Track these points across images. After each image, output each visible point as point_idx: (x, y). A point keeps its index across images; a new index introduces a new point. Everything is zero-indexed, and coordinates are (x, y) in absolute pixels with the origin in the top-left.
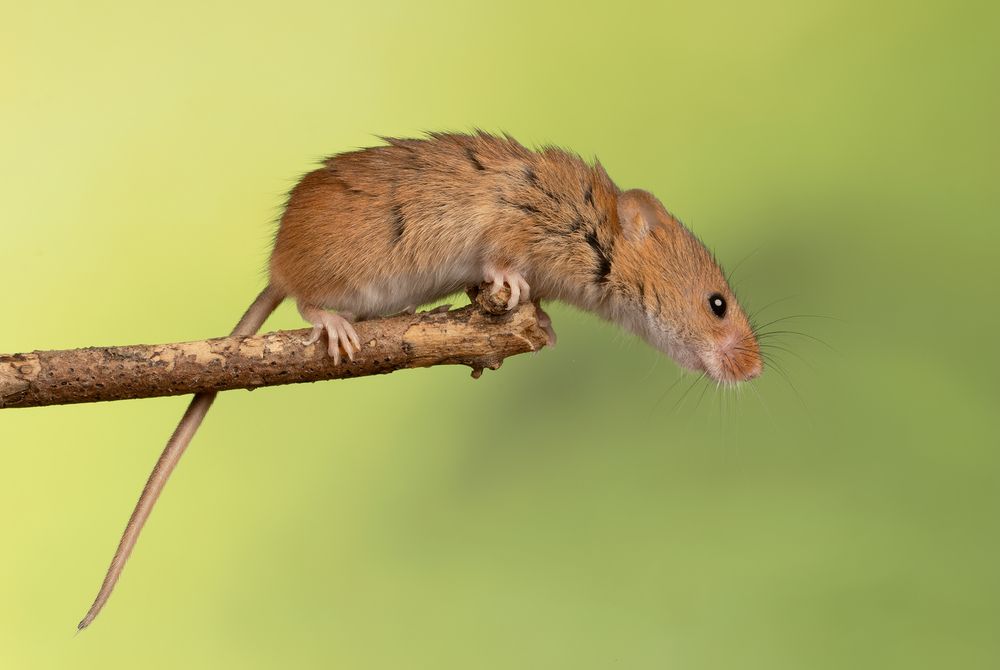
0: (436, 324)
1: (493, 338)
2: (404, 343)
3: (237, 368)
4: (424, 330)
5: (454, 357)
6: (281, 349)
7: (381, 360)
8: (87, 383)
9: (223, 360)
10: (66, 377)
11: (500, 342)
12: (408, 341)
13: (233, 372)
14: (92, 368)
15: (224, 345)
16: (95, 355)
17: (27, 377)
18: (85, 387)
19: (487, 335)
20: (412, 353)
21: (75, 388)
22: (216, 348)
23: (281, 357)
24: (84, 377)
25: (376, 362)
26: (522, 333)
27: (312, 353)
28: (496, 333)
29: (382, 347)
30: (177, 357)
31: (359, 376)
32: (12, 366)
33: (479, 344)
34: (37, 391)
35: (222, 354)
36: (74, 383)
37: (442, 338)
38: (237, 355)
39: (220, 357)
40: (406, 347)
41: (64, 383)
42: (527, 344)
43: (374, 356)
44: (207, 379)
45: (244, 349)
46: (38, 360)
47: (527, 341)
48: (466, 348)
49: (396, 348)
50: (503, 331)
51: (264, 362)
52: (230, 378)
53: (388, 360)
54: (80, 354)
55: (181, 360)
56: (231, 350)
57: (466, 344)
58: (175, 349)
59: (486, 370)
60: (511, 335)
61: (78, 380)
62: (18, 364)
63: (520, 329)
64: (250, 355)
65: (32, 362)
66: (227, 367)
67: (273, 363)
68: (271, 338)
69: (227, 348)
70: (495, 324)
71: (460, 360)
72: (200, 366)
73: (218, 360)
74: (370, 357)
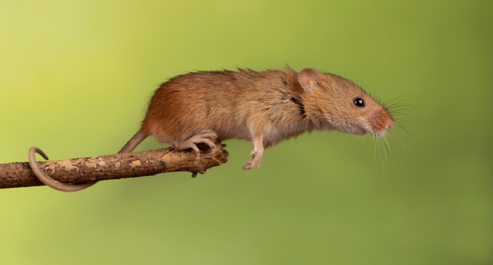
0: (177, 153)
1: (203, 160)
2: (161, 162)
3: (84, 173)
4: (171, 156)
5: (184, 168)
6: (105, 164)
7: (151, 169)
8: (14, 179)
9: (78, 169)
10: (5, 176)
11: (206, 161)
12: (163, 161)
13: (82, 174)
14: (17, 172)
15: (78, 162)
16: (18, 166)
18: (14, 181)
20: (165, 166)
21: (9, 181)
22: (74, 163)
23: (104, 168)
24: (13, 176)
25: (149, 170)
26: (216, 157)
27: (119, 166)
28: (204, 157)
29: (151, 163)
30: (56, 167)
31: (140, 176)
33: (196, 162)
35: (77, 166)
36: (8, 179)
37: (179, 160)
38: (84, 166)
39: (77, 167)
40: (163, 163)
41: (4, 179)
43: (148, 168)
44: (70, 177)
45: (87, 164)
47: (218, 161)
48: (190, 165)
49: (158, 164)
50: (207, 156)
51: (97, 170)
52: (81, 177)
53: (154, 169)
54: (11, 165)
55: (58, 169)
56: (81, 164)
57: (190, 162)
58: (56, 163)
59: (198, 174)
60: (211, 158)
61: (10, 177)
63: (215, 155)
64: (90, 167)
66: (79, 172)
67: (101, 170)
68: (100, 159)
69: (80, 163)
70: (204, 153)
71: (187, 169)
72: (67, 172)
73: (75, 169)
74: (145, 168)
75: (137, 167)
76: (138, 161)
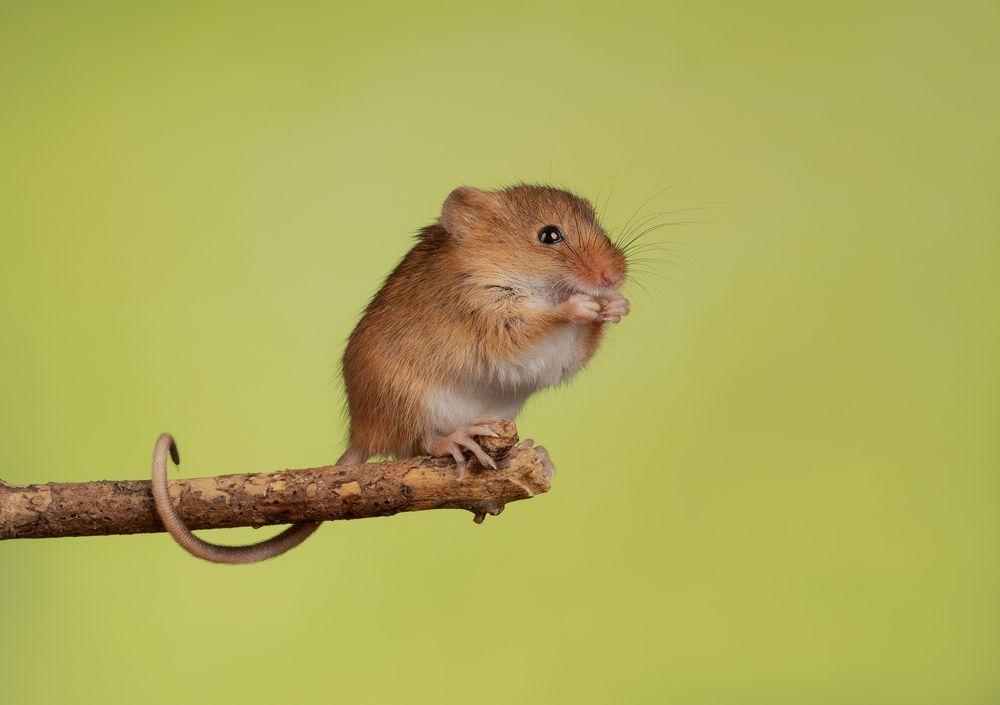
0: (436, 468)
1: (490, 484)
2: (403, 486)
3: (240, 506)
4: (423, 474)
5: (454, 502)
6: (284, 488)
7: (381, 502)
8: (94, 516)
9: (228, 497)
10: (75, 509)
11: (497, 487)
12: (407, 484)
13: (236, 510)
14: (100, 501)
15: (230, 482)
16: (105, 488)
17: (37, 508)
18: (93, 519)
19: (484, 480)
20: (412, 497)
21: (84, 521)
22: (223, 486)
23: (282, 496)
24: (92, 510)
25: (376, 504)
26: (521, 479)
27: (313, 493)
28: (493, 479)
29: (382, 489)
30: (182, 492)
31: (360, 517)
32: (25, 497)
33: (476, 490)
34: (47, 522)
35: (226, 491)
36: (82, 515)
37: (440, 482)
38: (241, 493)
39: (225, 494)
40: (406, 490)
41: (73, 516)
42: (524, 491)
43: (374, 498)
44: (212, 515)
45: (249, 488)
46: (49, 492)
47: (526, 487)
48: (463, 493)
49: (395, 490)
50: (500, 477)
51: (266, 501)
52: (234, 515)
53: (387, 502)
54: (91, 487)
55: (186, 496)
56: (236, 487)
57: (464, 489)
58: (183, 485)
59: (488, 515)
60: (508, 481)
61: (86, 512)
62: (30, 495)
63: (518, 475)
64: (253, 493)
65: (44, 494)
66: (230, 505)
67: (276, 502)
68: (275, 477)
69: (232, 486)
71: (460, 504)
72: (204, 502)
73: (222, 497)
74: (369, 498)
75: (352, 496)
76: (355, 484)
